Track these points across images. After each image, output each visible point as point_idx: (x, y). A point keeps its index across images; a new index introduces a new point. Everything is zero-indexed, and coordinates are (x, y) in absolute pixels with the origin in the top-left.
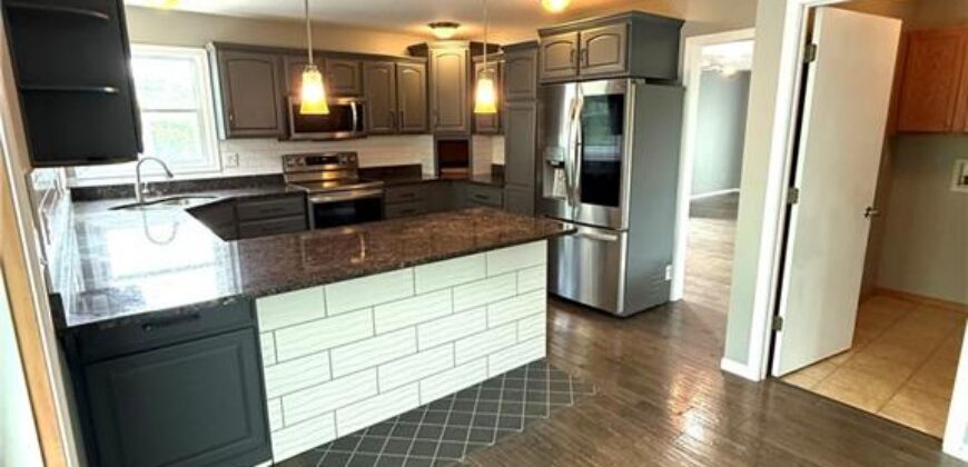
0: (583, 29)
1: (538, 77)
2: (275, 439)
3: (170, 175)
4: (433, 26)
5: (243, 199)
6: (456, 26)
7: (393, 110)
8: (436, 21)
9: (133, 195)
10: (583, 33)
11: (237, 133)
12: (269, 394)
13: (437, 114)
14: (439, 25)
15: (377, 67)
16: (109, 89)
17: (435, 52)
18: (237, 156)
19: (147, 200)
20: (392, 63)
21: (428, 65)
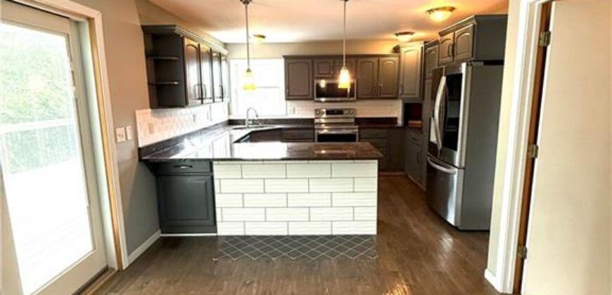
0: (457, 29)
1: (438, 61)
2: (219, 225)
3: (257, 116)
4: (397, 35)
5: (289, 129)
6: (411, 33)
7: (375, 85)
8: (398, 32)
9: (244, 124)
10: (456, 32)
11: (290, 98)
12: (217, 205)
13: (403, 86)
14: (401, 34)
15: (366, 62)
16: (176, 83)
17: (403, 50)
18: (294, 109)
19: (250, 126)
20: (376, 59)
21: (399, 57)
